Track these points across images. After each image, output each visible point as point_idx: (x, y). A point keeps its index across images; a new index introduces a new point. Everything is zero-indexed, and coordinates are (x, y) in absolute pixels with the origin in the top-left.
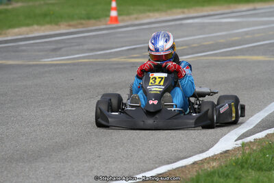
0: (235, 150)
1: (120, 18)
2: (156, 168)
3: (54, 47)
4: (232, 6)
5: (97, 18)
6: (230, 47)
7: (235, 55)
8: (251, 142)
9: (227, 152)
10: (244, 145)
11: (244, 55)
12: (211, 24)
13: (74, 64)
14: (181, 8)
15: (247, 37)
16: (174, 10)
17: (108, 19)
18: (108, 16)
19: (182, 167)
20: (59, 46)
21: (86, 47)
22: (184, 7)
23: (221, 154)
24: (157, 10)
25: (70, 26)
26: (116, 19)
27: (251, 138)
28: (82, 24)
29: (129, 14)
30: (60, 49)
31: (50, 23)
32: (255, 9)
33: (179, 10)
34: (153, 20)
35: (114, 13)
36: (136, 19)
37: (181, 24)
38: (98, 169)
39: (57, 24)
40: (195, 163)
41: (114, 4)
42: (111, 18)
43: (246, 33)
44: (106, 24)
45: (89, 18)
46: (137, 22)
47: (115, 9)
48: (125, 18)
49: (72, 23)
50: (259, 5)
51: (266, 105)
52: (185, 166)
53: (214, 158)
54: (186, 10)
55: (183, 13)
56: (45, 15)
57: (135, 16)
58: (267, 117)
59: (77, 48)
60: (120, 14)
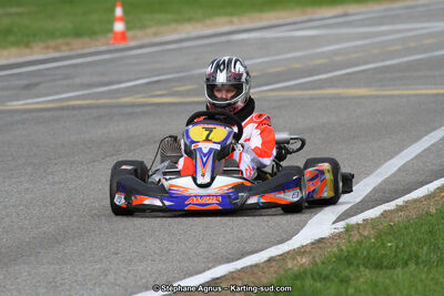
0: (334, 237)
1: (129, 34)
2: (209, 269)
3: (26, 82)
4: (309, 10)
5: (93, 34)
6: (311, 75)
7: (320, 88)
8: (358, 224)
9: (321, 240)
10: (348, 229)
11: (334, 87)
12: (277, 40)
13: (62, 109)
14: (226, 14)
15: (338, 58)
16: (217, 20)
17: (111, 35)
18: (111, 30)
19: (251, 266)
20: (35, 80)
21: (78, 81)
22: (232, 14)
23: (312, 244)
24: (189, 20)
25: (47, 48)
26: (123, 36)
27: (358, 219)
28: (67, 44)
29: (143, 27)
30: (36, 84)
31: (17, 44)
32: (346, 15)
33: (224, 19)
34: (183, 36)
35: (119, 27)
36: (156, 34)
37: (229, 41)
38: (115, 273)
39: (27, 45)
40: (270, 260)
41: (119, 12)
42: (116, 34)
43: (336, 53)
44: (108, 44)
45: (78, 34)
46: (158, 39)
47: (121, 19)
48: (139, 33)
49: (52, 43)
50: (351, 9)
51: (378, 166)
52: (256, 265)
53: (301, 251)
54: (235, 19)
55: (231, 23)
56: (8, 32)
57: (153, 30)
58: (380, 184)
59: (65, 82)
60: (128, 28)
